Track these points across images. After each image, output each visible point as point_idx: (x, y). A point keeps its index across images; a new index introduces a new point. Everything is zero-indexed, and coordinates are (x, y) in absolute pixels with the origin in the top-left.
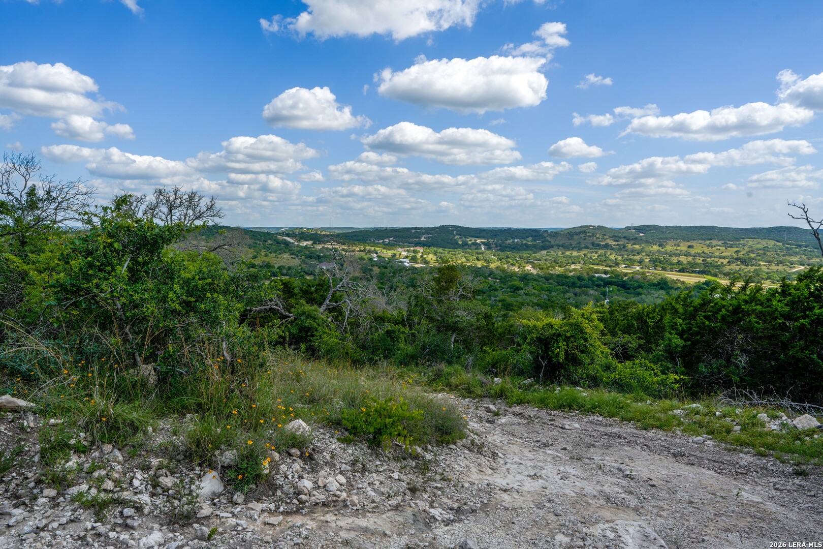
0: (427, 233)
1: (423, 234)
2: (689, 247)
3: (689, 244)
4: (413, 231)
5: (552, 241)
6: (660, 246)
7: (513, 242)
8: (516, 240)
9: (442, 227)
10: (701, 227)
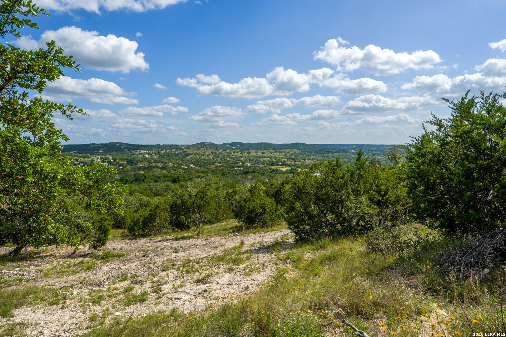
0: (103, 147)
1: (100, 148)
2: (263, 153)
3: (262, 151)
4: (92, 146)
5: (189, 151)
6: (248, 153)
7: (166, 152)
8: (168, 151)
9: (111, 143)
10: (262, 143)
